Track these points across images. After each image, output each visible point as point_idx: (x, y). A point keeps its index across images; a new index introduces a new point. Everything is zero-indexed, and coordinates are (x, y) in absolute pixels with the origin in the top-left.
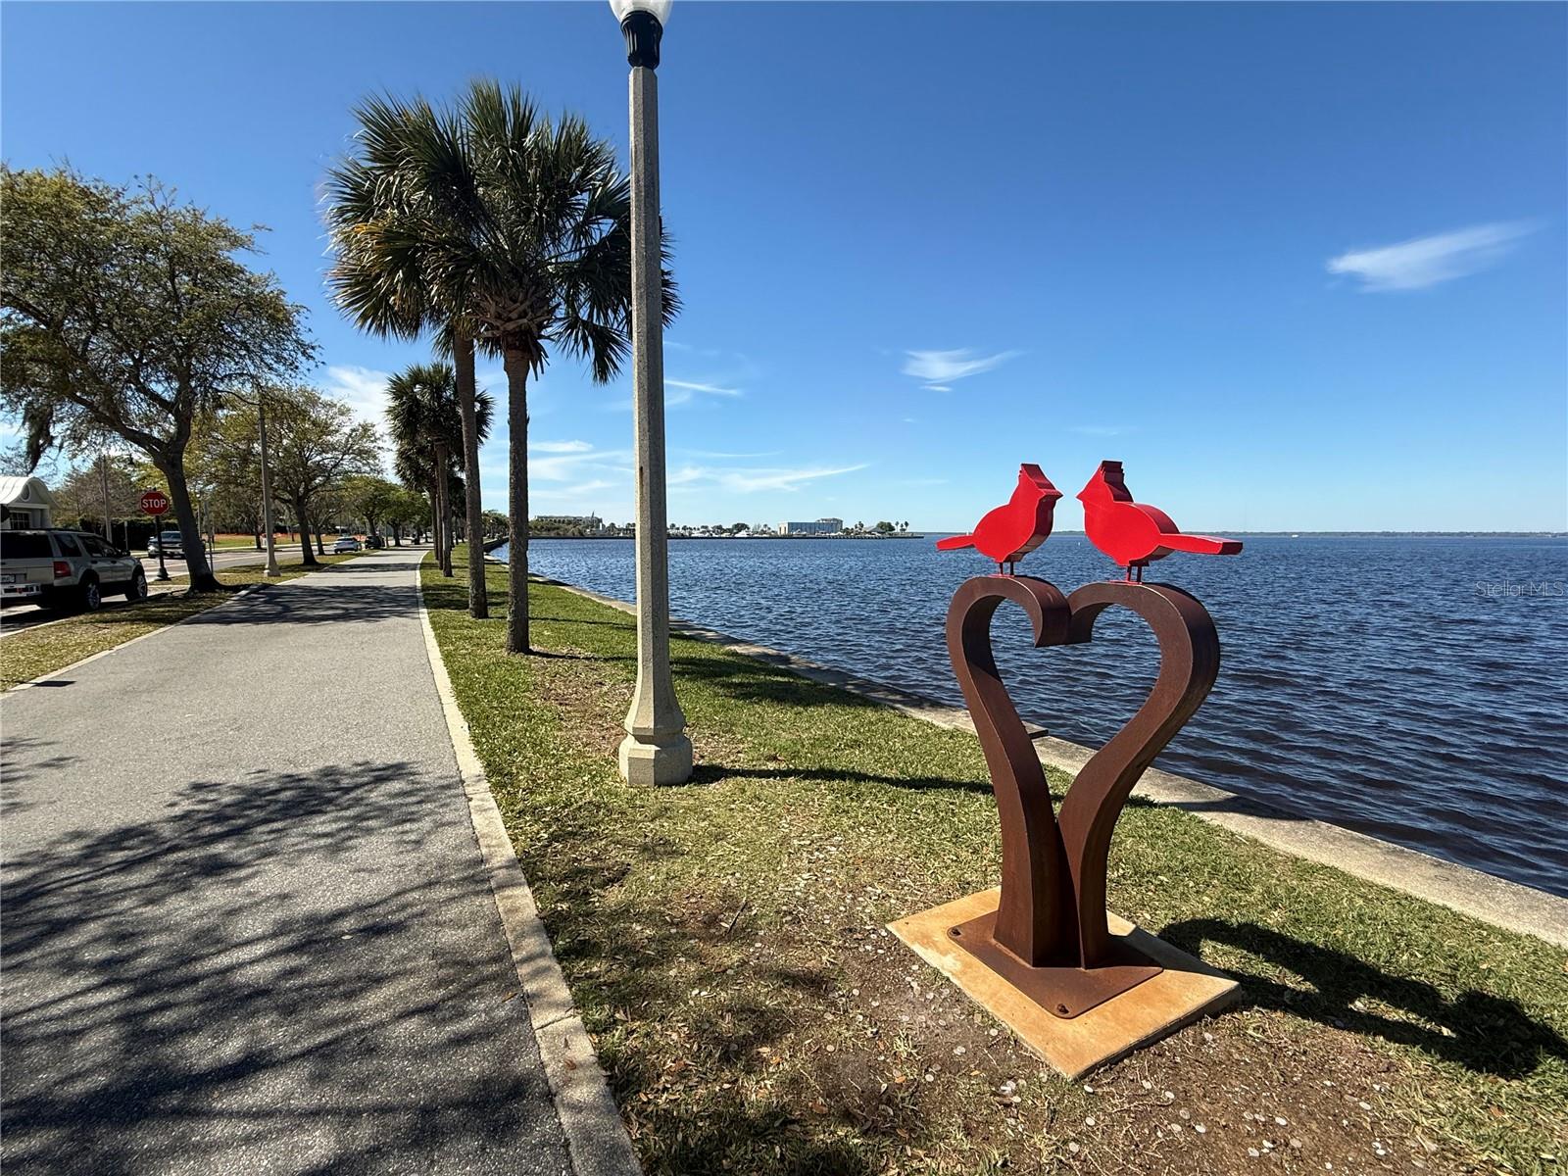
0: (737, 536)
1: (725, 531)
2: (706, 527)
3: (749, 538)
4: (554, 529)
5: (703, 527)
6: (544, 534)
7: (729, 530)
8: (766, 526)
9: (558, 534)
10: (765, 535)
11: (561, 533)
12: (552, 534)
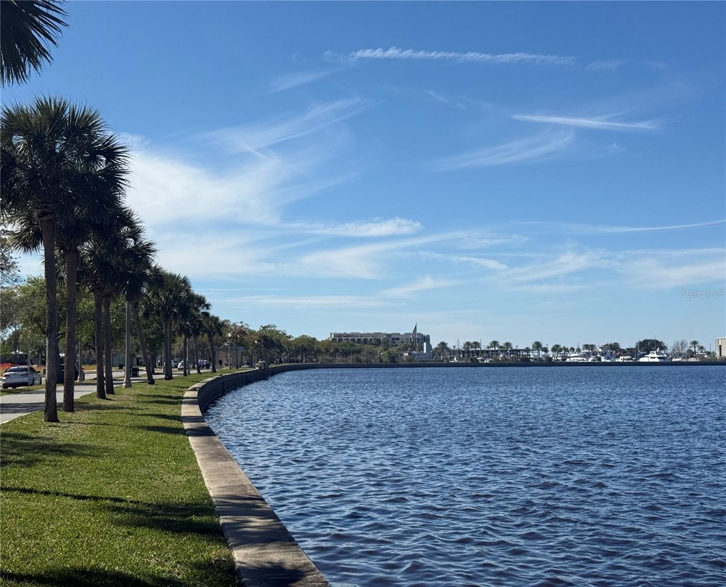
0: (642, 360)
1: (624, 352)
2: (592, 347)
3: (665, 363)
4: (354, 352)
5: (586, 346)
6: (339, 360)
7: (630, 352)
8: (695, 343)
9: (359, 360)
10: (692, 360)
11: (363, 358)
12: (350, 360)
